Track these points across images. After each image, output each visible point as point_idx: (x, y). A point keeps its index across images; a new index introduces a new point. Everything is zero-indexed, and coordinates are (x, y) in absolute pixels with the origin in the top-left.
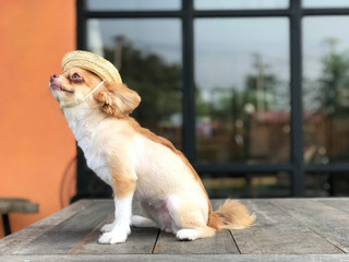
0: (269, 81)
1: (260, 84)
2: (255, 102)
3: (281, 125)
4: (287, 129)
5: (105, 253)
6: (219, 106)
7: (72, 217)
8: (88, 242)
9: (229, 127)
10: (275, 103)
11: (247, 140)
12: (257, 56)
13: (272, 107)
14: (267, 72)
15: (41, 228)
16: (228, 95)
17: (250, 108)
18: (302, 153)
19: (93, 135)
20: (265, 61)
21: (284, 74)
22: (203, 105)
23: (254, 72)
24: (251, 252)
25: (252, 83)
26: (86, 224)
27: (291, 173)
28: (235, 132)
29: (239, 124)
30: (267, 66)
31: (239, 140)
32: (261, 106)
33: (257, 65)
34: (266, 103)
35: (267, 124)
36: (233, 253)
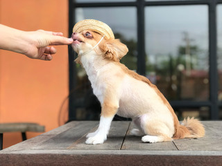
0: (193, 50)
1: (188, 51)
2: (184, 64)
3: (202, 78)
4: (206, 81)
5: (90, 149)
6: (160, 67)
7: (68, 130)
8: (79, 143)
9: (168, 79)
10: (197, 64)
11: (179, 88)
12: (185, 33)
13: (195, 67)
14: (192, 44)
15: (48, 136)
16: (167, 59)
17: (181, 67)
18: (217, 95)
19: (98, 74)
20: (191, 37)
21: (204, 45)
22: (150, 66)
23: (184, 44)
24: (185, 150)
25: (183, 51)
26: (77, 134)
27: (210, 107)
28: (171, 82)
29: (174, 78)
30: (192, 40)
31: (174, 87)
32: (188, 66)
33: (186, 39)
34: (192, 65)
35: (192, 78)
36: (173, 150)
